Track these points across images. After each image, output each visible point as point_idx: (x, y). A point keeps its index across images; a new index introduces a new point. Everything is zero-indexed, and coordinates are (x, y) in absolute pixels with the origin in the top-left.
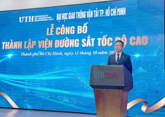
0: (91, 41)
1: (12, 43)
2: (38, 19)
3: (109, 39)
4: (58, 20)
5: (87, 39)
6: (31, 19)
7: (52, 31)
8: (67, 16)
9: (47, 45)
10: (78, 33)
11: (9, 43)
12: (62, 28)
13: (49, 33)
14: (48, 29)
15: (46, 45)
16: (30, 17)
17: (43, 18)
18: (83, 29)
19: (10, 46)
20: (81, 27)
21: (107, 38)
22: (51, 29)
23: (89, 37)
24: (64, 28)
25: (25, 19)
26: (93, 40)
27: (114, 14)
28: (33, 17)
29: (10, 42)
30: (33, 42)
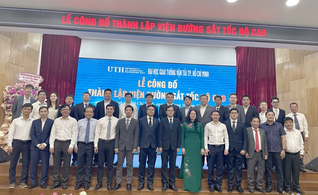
0: (181, 95)
1: (100, 91)
2: (128, 71)
3: (196, 95)
4: (149, 75)
5: (177, 93)
6: (121, 70)
7: (143, 84)
8: (159, 72)
9: (139, 96)
10: (169, 87)
11: (96, 90)
12: (153, 82)
13: (141, 85)
14: (139, 81)
15: (137, 96)
16: (120, 68)
17: (134, 71)
18: (173, 85)
19: (98, 93)
20: (171, 83)
21: (194, 94)
22: (143, 81)
23: (179, 92)
24: (155, 82)
25: (114, 69)
26: (182, 94)
27: (200, 75)
28: (123, 68)
29: (98, 89)
30: (124, 92)
